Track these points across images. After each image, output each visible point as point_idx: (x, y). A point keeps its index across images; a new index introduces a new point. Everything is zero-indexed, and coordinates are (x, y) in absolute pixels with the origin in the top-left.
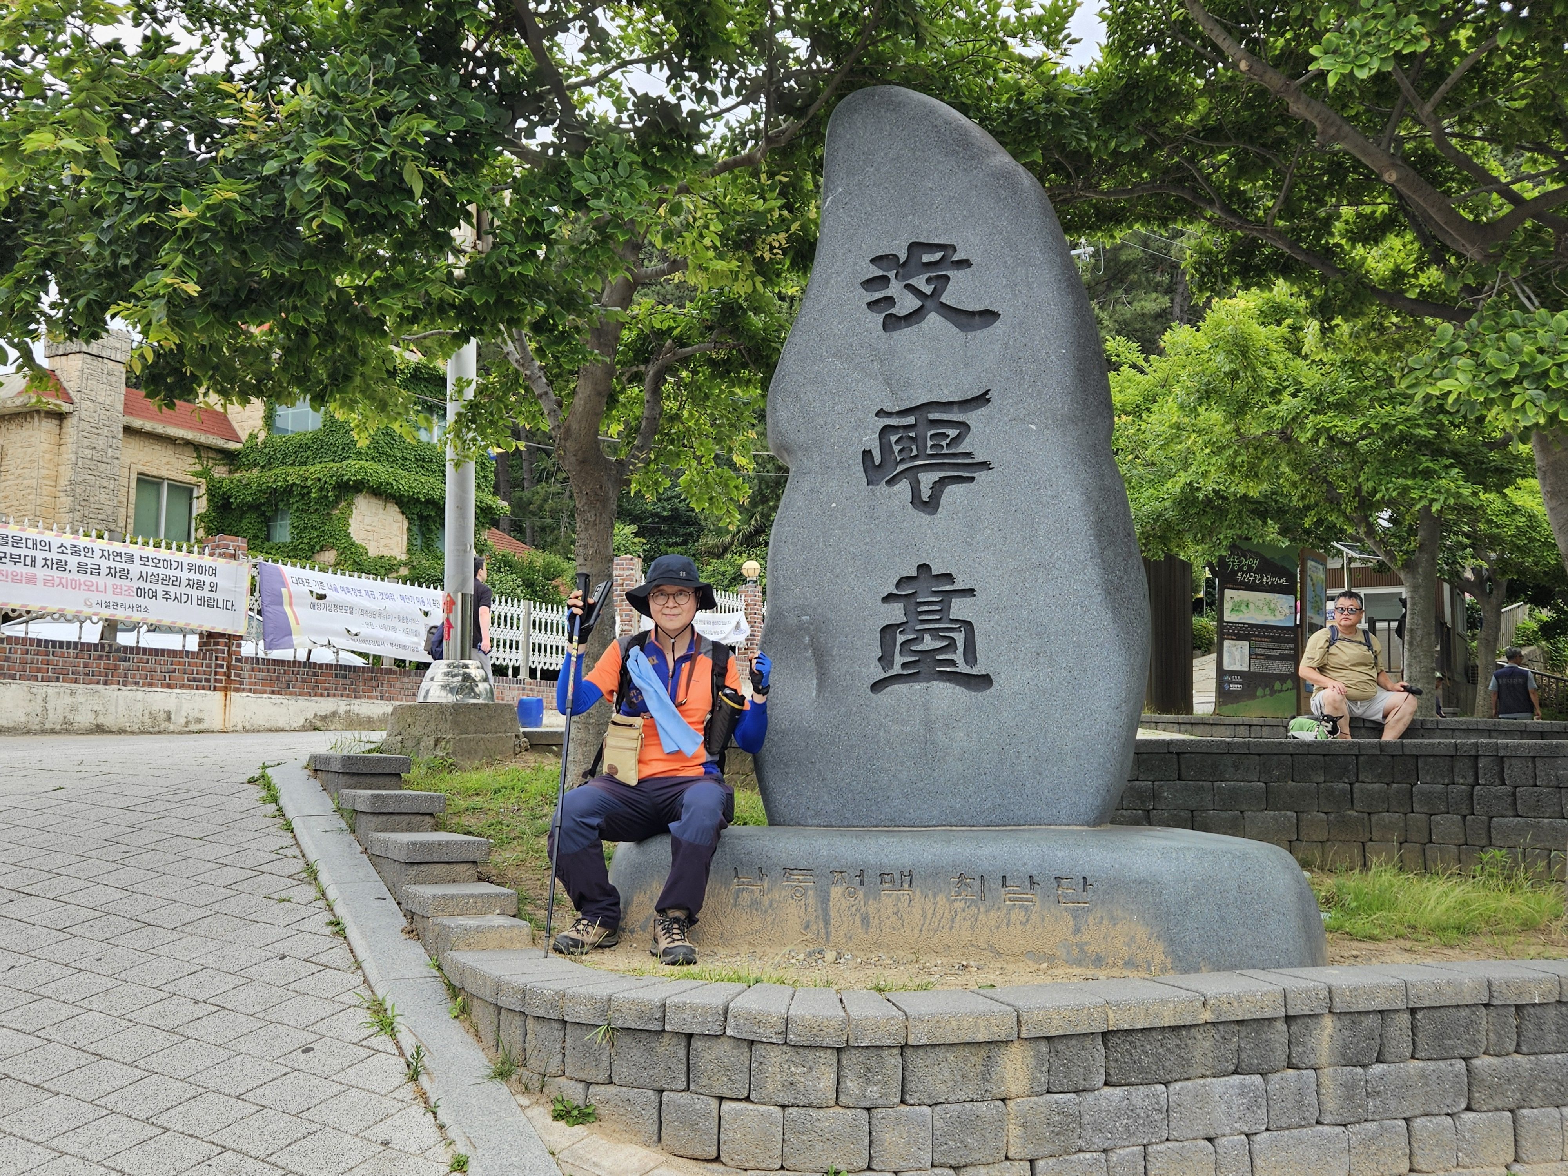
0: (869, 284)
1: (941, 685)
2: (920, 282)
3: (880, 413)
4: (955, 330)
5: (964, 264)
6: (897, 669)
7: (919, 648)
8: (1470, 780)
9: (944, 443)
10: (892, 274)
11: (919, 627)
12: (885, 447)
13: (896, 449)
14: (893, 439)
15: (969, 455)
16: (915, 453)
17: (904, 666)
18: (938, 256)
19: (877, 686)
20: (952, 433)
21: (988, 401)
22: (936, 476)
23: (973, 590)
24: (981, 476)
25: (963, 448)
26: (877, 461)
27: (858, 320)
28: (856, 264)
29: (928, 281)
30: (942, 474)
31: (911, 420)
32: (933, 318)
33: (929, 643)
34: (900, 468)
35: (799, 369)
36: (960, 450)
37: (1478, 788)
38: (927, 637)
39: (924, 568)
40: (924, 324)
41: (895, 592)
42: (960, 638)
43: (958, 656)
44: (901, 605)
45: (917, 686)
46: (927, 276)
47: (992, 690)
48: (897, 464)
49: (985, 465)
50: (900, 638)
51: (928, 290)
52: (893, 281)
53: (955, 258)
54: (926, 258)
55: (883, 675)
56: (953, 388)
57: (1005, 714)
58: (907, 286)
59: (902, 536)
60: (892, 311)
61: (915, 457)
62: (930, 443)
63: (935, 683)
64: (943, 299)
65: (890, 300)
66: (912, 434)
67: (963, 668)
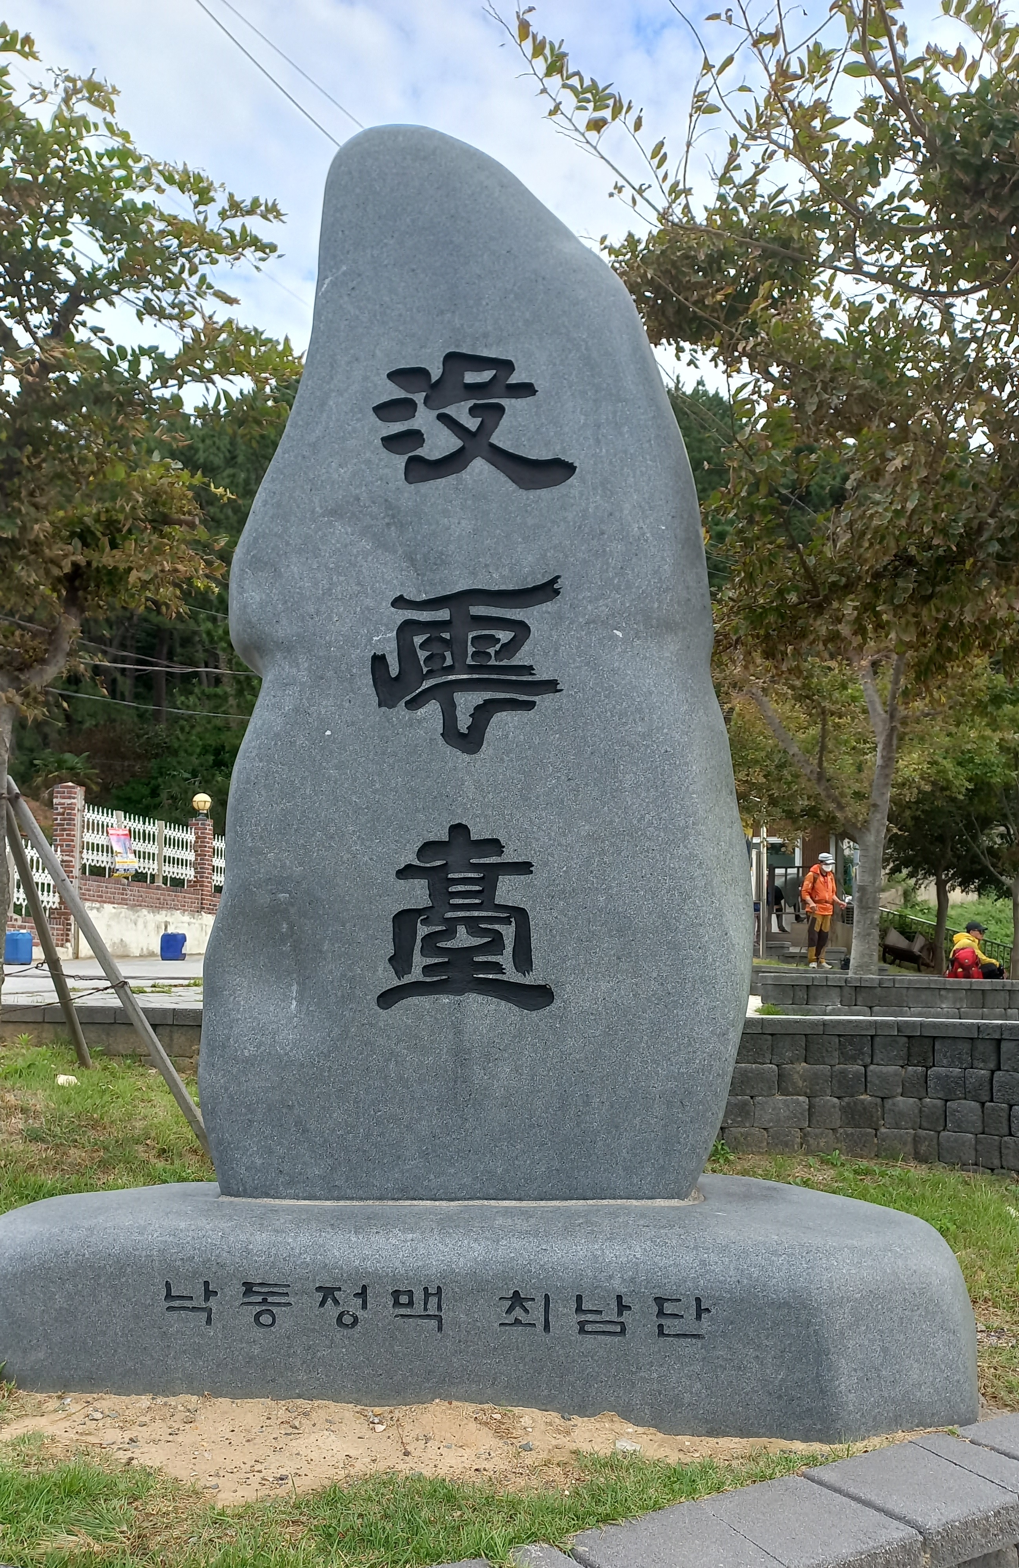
0: (385, 410)
1: (480, 998)
2: (461, 412)
3: (400, 602)
4: (511, 486)
5: (526, 390)
6: (416, 974)
7: (449, 944)
9: (492, 651)
10: (419, 398)
11: (449, 915)
12: (405, 651)
13: (422, 655)
15: (529, 669)
16: (449, 662)
17: (427, 969)
18: (486, 376)
19: (388, 998)
20: (505, 636)
21: (557, 592)
22: (478, 698)
23: (530, 865)
24: (544, 701)
25: (520, 658)
26: (394, 671)
27: (368, 462)
28: (366, 378)
29: (473, 411)
30: (488, 695)
31: (443, 614)
33: (463, 939)
34: (426, 685)
36: (515, 662)
38: (461, 930)
39: (459, 830)
40: (465, 475)
41: (416, 863)
42: (508, 932)
43: (506, 959)
44: (424, 882)
45: (445, 999)
46: (471, 403)
47: (553, 1007)
48: (425, 677)
49: (551, 686)
50: (422, 930)
51: (472, 424)
52: (421, 407)
53: (514, 379)
54: (471, 378)
55: (396, 983)
56: (506, 572)
57: (571, 1042)
58: (444, 418)
59: (428, 783)
60: (419, 452)
61: (450, 670)
62: (471, 650)
63: (472, 996)
64: (494, 440)
65: (415, 437)
66: (446, 636)
67: (512, 975)
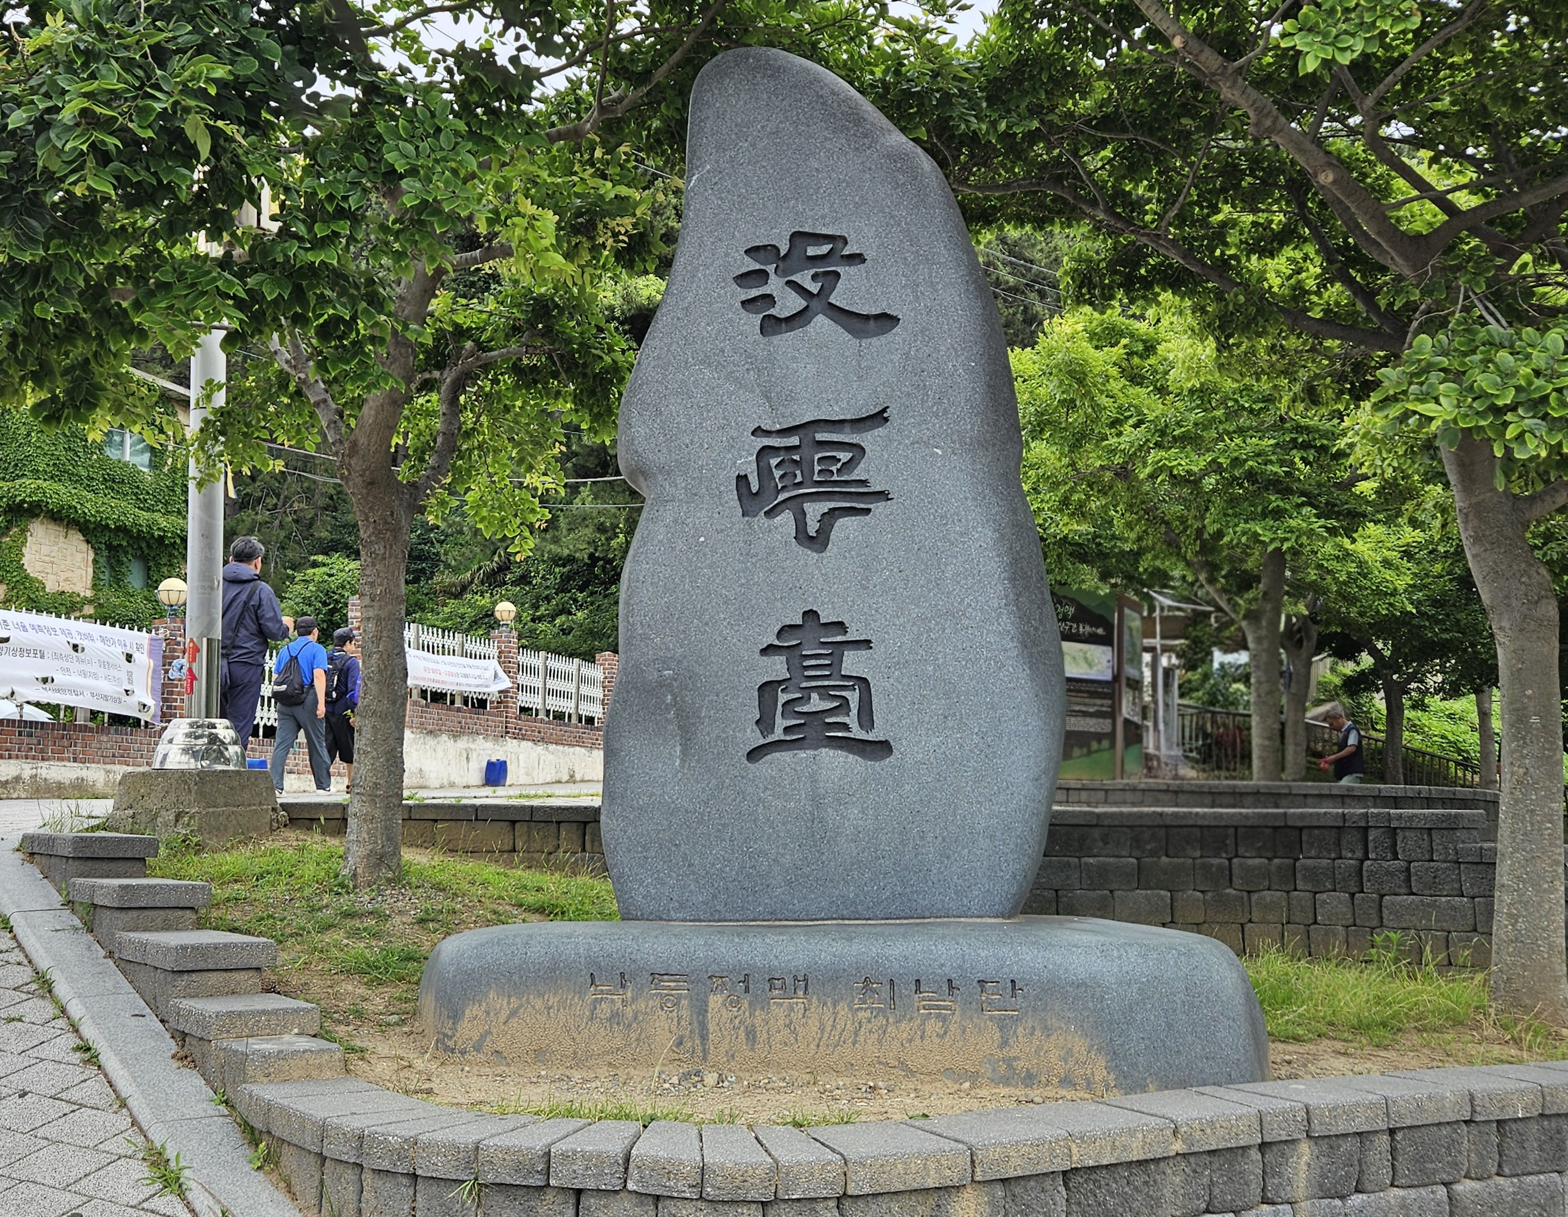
0: (744, 279)
1: (831, 752)
2: (805, 278)
3: (758, 431)
4: (847, 336)
5: (857, 258)
6: (778, 734)
7: (805, 709)
8: (1359, 854)
9: (834, 469)
10: (771, 269)
11: (804, 685)
12: (764, 472)
13: (777, 474)
14: (774, 462)
15: (864, 483)
16: (799, 479)
17: (787, 730)
18: (825, 249)
19: (754, 754)
20: (844, 456)
21: (886, 420)
22: (825, 506)
23: (868, 642)
24: (879, 508)
25: (857, 474)
26: (755, 488)
27: (730, 321)
28: (727, 255)
29: (815, 277)
30: (833, 505)
31: (794, 441)
32: (821, 322)
33: (816, 703)
34: (781, 498)
35: (659, 377)
36: (853, 477)
37: (1368, 862)
38: (815, 696)
39: (810, 615)
40: (808, 328)
41: (777, 643)
42: (853, 697)
43: (852, 719)
44: (783, 658)
45: (802, 754)
46: (812, 272)
47: (892, 759)
48: (778, 492)
49: (883, 495)
50: (783, 698)
51: (814, 288)
52: (772, 276)
53: (846, 252)
54: (811, 251)
55: (762, 741)
56: (844, 405)
57: (907, 787)
58: (789, 283)
59: (784, 577)
60: (772, 312)
61: (800, 485)
62: (817, 468)
63: (824, 750)
64: (832, 300)
65: (769, 299)
66: (797, 457)
67: (857, 733)
